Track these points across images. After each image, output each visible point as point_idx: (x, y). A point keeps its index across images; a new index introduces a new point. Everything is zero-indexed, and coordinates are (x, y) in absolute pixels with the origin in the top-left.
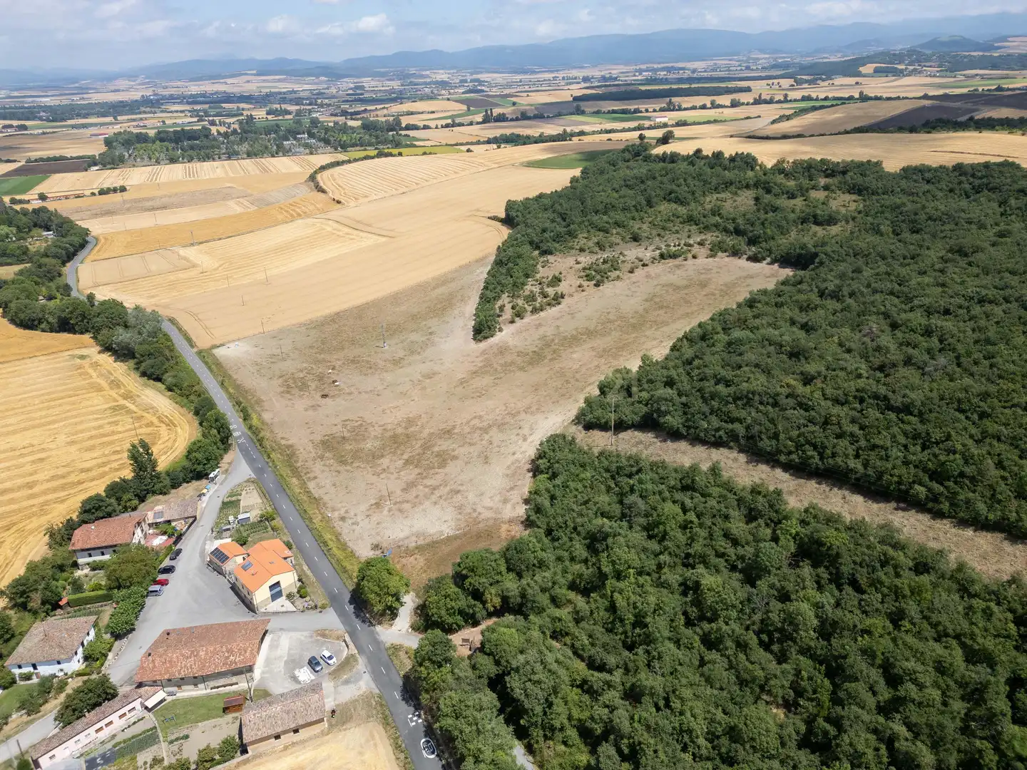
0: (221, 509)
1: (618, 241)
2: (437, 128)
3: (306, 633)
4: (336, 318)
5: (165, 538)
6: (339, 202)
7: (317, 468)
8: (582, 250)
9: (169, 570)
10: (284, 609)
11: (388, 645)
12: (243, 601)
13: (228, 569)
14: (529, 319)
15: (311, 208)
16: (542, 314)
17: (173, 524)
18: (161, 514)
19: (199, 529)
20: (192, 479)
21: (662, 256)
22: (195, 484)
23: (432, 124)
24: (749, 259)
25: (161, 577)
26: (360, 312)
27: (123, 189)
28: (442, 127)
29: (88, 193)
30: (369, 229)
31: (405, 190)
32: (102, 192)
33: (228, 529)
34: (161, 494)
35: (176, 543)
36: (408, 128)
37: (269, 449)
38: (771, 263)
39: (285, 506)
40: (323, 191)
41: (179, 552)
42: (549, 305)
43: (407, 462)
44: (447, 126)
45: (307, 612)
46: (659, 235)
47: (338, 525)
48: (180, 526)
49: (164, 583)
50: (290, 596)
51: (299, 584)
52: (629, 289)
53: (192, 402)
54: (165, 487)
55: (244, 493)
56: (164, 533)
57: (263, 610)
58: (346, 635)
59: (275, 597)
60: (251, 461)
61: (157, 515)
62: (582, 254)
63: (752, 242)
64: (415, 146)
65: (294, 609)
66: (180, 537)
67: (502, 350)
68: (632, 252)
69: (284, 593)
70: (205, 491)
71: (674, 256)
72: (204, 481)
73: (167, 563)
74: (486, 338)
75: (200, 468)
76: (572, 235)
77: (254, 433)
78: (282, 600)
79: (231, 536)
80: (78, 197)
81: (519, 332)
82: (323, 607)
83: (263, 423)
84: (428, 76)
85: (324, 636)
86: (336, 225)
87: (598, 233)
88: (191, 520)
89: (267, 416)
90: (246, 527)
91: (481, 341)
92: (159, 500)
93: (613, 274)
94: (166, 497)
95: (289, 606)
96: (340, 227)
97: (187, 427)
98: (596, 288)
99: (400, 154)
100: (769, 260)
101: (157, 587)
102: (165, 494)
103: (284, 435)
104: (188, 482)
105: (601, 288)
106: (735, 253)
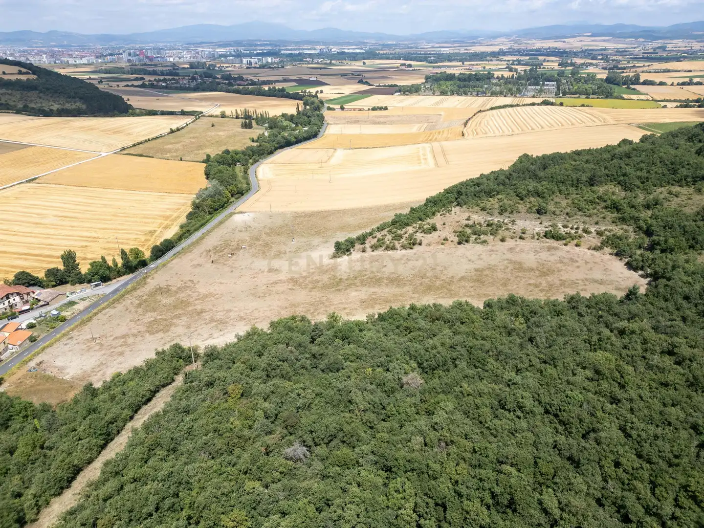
0: (65, 304)
1: (524, 209)
2: (672, 85)
6: (463, 135)
15: (445, 136)
21: (545, 235)
23: (669, 82)
27: (386, 109)
28: (678, 84)
29: (366, 108)
32: (374, 109)
36: (646, 83)
44: (684, 84)
47: (62, 340)
55: (88, 300)
61: (39, 294)
64: (623, 98)
70: (78, 291)
80: (360, 110)
93: (485, 238)
99: (561, 104)
105: (461, 246)
106: (618, 253)
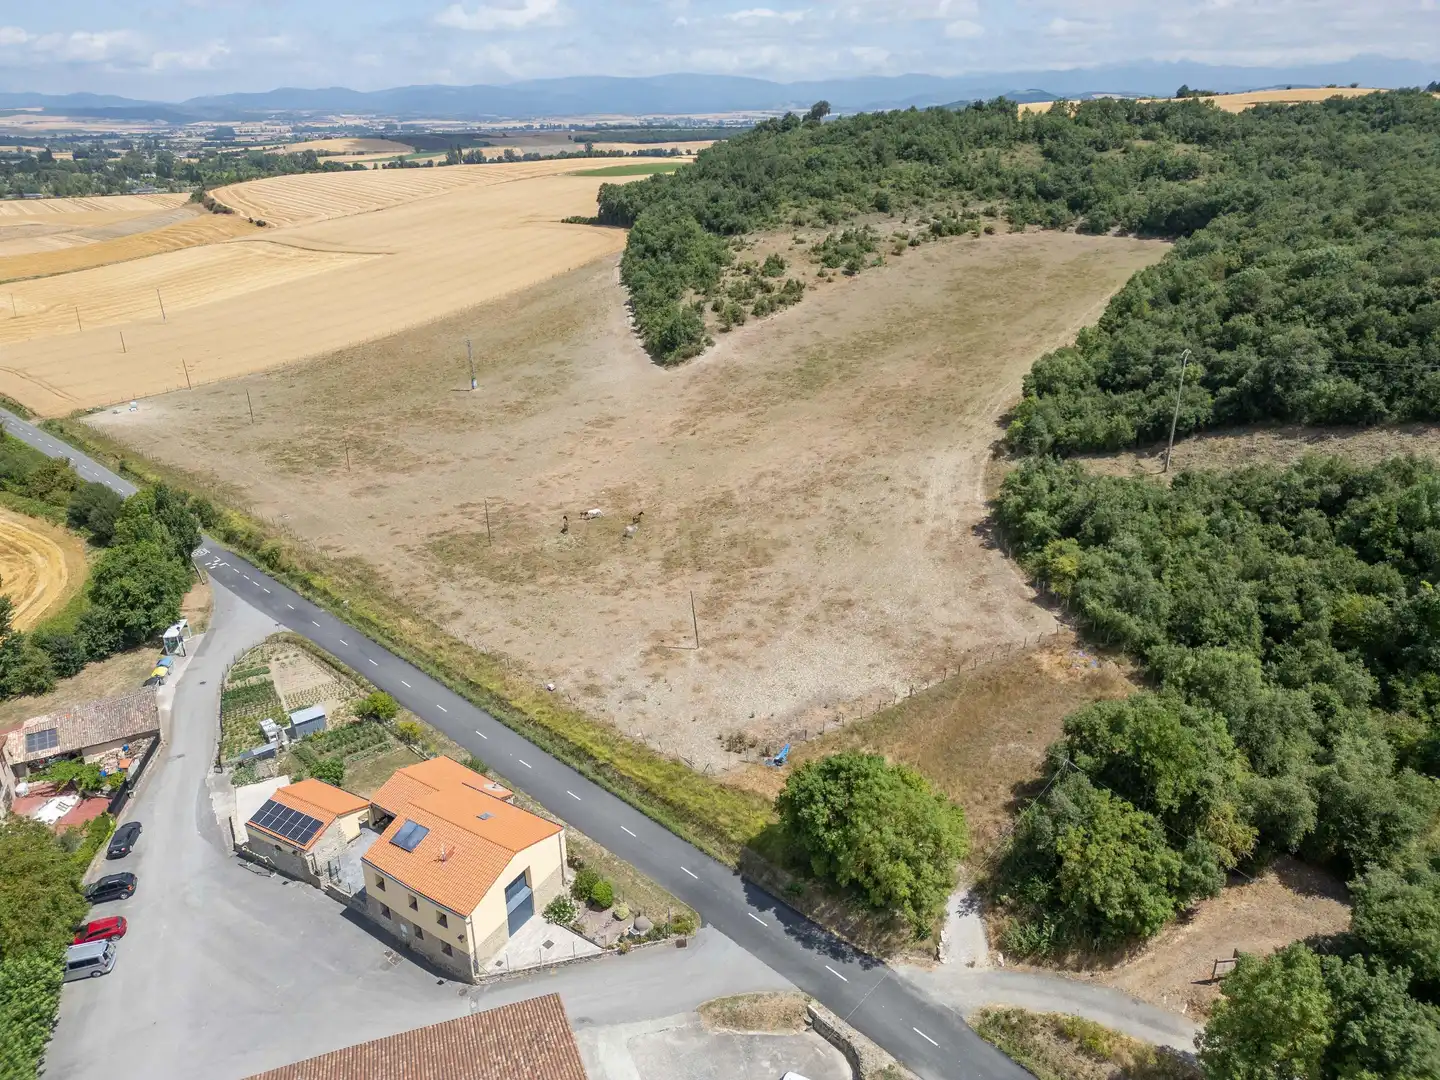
0: (224, 710)
1: (853, 210)
2: (375, 168)
3: (671, 1022)
4: (337, 359)
5: (71, 800)
6: (260, 224)
7: (450, 596)
8: (798, 223)
9: (116, 888)
10: (554, 955)
11: (971, 1018)
12: (404, 949)
13: (322, 862)
14: (753, 325)
15: (211, 233)
16: (776, 316)
17: (90, 760)
18: (47, 736)
19: (175, 768)
20: (114, 648)
21: (937, 231)
22: (122, 662)
24: (1082, 230)
25: (99, 913)
26: (387, 348)
28: (385, 167)
30: (339, 248)
31: (380, 207)
33: (270, 754)
34: (29, 691)
35: (115, 808)
37: (303, 571)
38: (1122, 233)
39: (407, 682)
40: (227, 211)
41: (132, 832)
42: (781, 302)
43: (670, 564)
44: (392, 167)
45: (635, 951)
46: (916, 203)
47: (587, 704)
48: (110, 761)
49: (112, 930)
50: (558, 912)
51: (571, 876)
52: (908, 277)
53: (56, 503)
54: (38, 672)
55: (273, 666)
56: (71, 788)
57: (489, 968)
58: (814, 1005)
59: (518, 917)
60: (263, 601)
61: (35, 739)
62: (800, 229)
63: (1075, 205)
65: (590, 949)
66: (121, 794)
67: (731, 374)
68: (885, 228)
69: (541, 904)
70: (161, 671)
71: (955, 231)
72: (149, 654)
73: (100, 869)
74: (687, 357)
75: (136, 617)
76: (772, 201)
77: (246, 546)
78: (536, 926)
79: (282, 772)
81: (748, 344)
82: (680, 927)
83: (261, 524)
84: (332, 121)
85: (736, 1020)
86: (270, 246)
87: (814, 200)
88: (145, 744)
89: (266, 513)
90: (323, 743)
91: (676, 363)
92: (26, 709)
93: (870, 258)
94: (47, 699)
95: (566, 944)
96: (280, 249)
97: (59, 553)
98: (849, 278)
100: (1116, 229)
101: (93, 949)
102: (41, 690)
103: (325, 542)
104: (102, 658)
105: (857, 276)
106: (1055, 224)
